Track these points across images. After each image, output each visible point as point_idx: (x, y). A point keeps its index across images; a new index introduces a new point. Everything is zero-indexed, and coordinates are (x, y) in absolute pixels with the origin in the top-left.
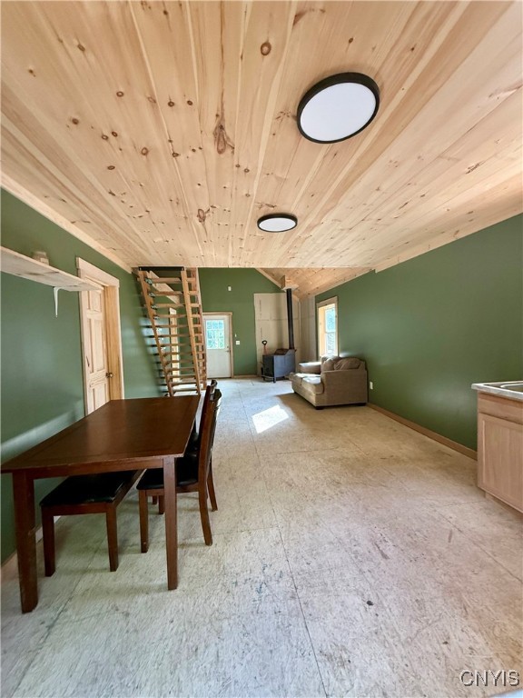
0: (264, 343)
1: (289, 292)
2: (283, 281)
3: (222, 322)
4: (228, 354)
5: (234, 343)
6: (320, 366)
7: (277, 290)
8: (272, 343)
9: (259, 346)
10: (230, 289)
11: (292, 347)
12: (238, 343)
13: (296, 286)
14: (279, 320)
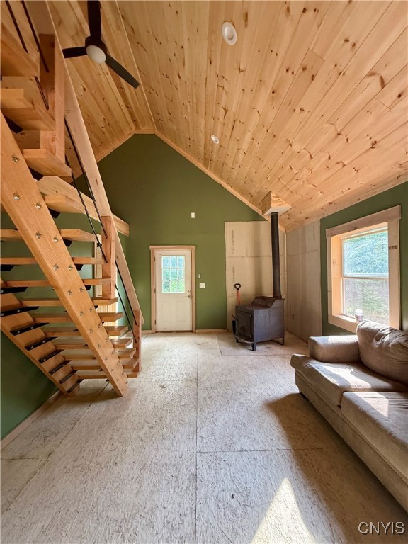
0: (237, 287)
1: (274, 217)
2: (266, 201)
3: (182, 258)
4: (189, 300)
5: (197, 286)
6: (356, 345)
7: (256, 217)
8: (248, 287)
9: (231, 291)
10: (193, 215)
11: (277, 296)
12: (202, 286)
13: (286, 207)
14: (257, 257)
